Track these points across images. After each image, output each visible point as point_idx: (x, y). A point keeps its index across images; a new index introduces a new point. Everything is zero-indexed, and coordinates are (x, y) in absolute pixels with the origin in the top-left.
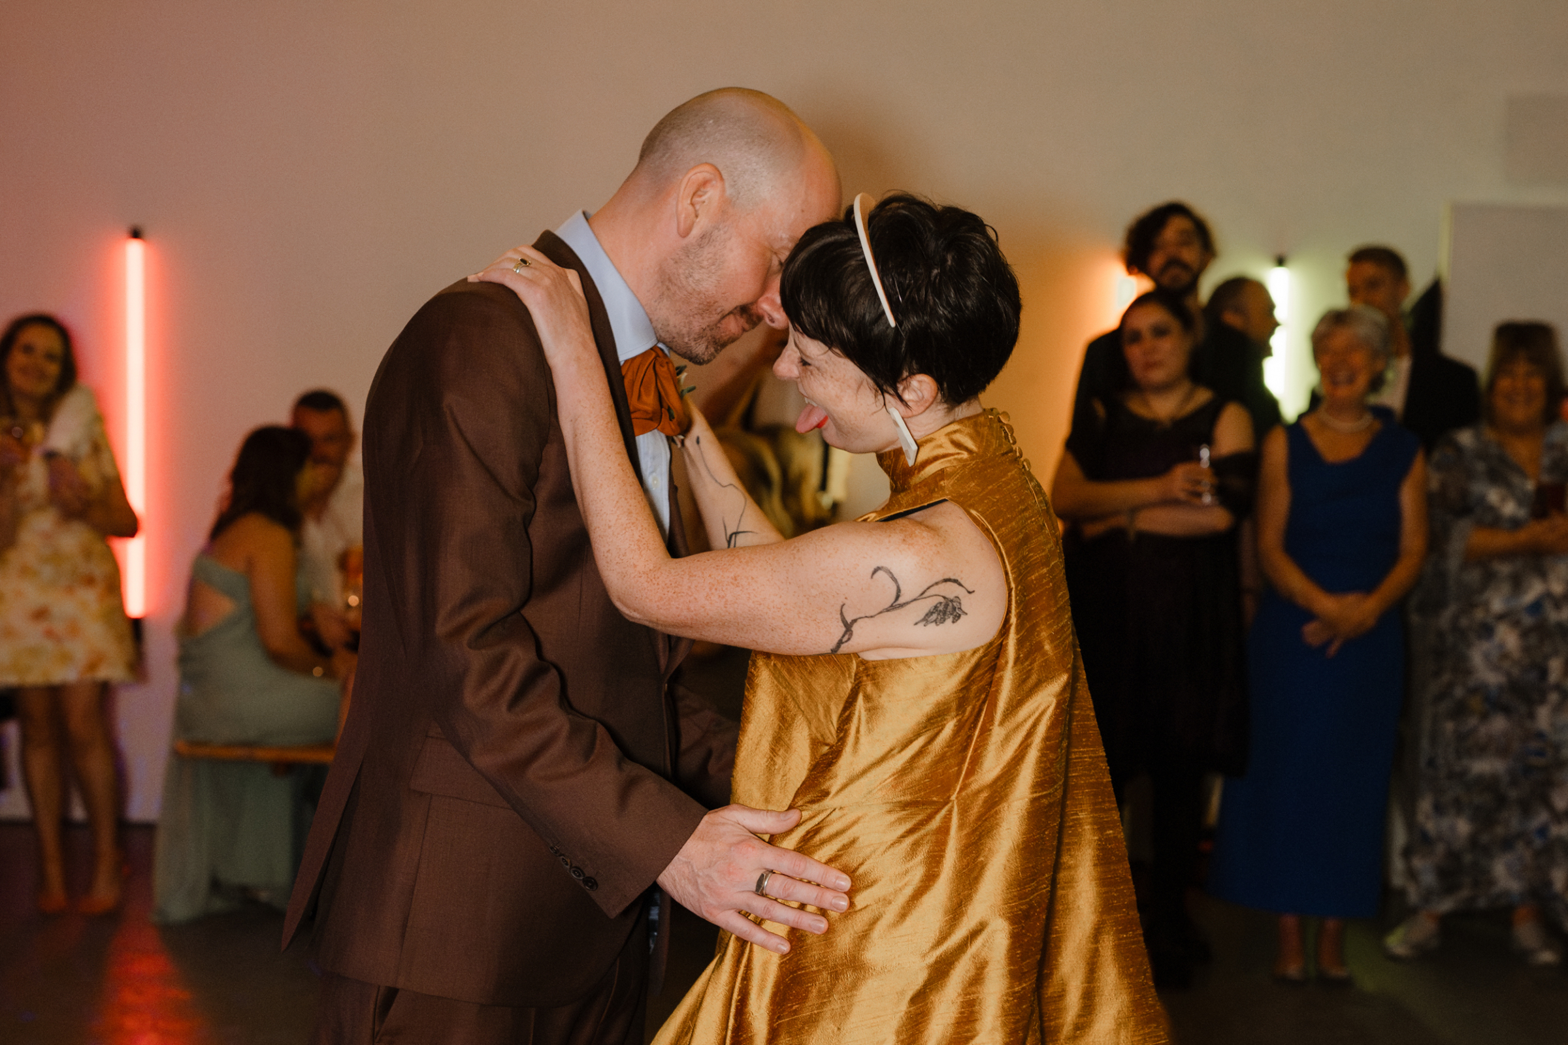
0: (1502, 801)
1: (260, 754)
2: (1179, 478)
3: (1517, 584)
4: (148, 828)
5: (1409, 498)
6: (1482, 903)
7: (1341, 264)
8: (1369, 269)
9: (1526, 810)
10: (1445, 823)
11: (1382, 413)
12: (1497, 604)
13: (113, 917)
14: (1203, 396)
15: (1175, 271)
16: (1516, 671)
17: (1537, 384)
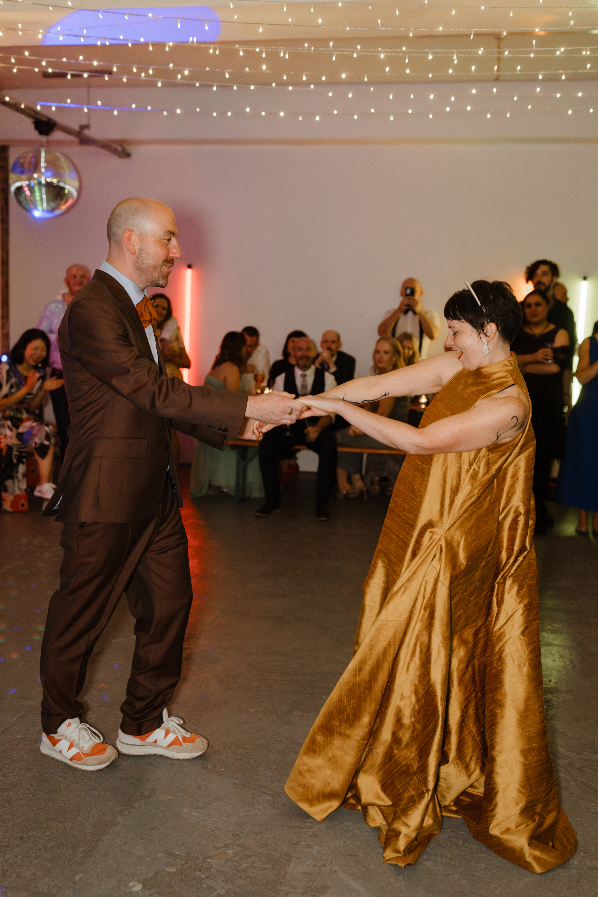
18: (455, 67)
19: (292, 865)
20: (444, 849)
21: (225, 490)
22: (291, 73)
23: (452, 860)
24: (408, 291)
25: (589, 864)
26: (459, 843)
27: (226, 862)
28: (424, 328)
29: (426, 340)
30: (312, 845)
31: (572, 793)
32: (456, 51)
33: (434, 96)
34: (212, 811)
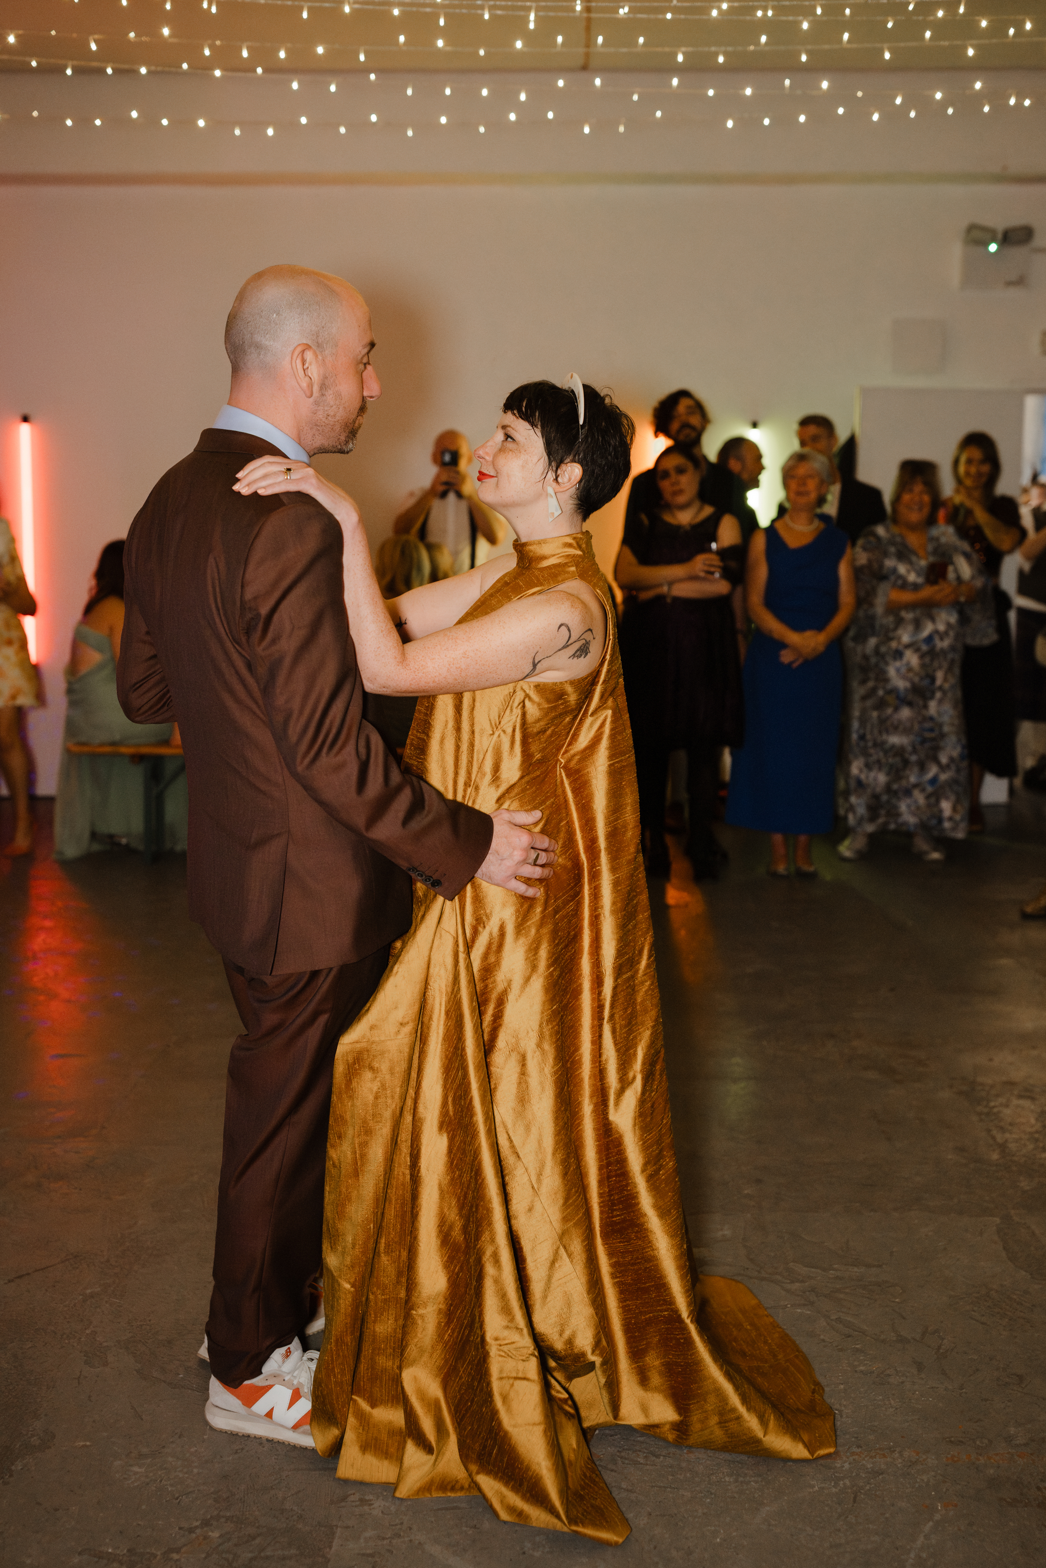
0: (906, 763)
1: (123, 750)
2: (700, 562)
3: (918, 625)
4: (50, 800)
5: (844, 571)
6: (892, 826)
7: (795, 427)
8: (812, 429)
9: (922, 767)
10: (872, 774)
11: (824, 518)
12: (906, 638)
13: (28, 857)
14: (708, 510)
15: (687, 431)
16: (916, 680)
17: (926, 498)
18: (528, 37)
19: (336, 1543)
20: (613, 1474)
21: (124, 841)
22: (218, 43)
23: (631, 1491)
24: (447, 458)
25: (869, 1466)
26: (639, 1460)
27: (208, 1555)
28: (479, 522)
29: (483, 545)
30: (371, 1500)
31: (823, 1340)
32: (534, 5)
33: (489, 91)
34: (170, 1459)
